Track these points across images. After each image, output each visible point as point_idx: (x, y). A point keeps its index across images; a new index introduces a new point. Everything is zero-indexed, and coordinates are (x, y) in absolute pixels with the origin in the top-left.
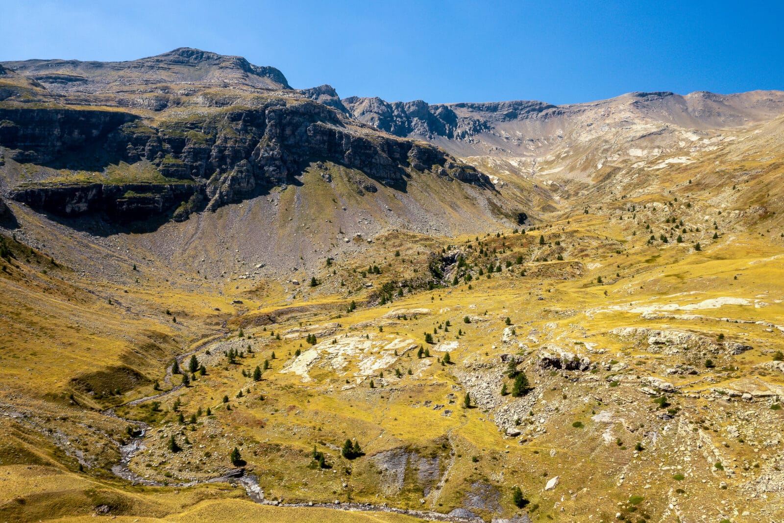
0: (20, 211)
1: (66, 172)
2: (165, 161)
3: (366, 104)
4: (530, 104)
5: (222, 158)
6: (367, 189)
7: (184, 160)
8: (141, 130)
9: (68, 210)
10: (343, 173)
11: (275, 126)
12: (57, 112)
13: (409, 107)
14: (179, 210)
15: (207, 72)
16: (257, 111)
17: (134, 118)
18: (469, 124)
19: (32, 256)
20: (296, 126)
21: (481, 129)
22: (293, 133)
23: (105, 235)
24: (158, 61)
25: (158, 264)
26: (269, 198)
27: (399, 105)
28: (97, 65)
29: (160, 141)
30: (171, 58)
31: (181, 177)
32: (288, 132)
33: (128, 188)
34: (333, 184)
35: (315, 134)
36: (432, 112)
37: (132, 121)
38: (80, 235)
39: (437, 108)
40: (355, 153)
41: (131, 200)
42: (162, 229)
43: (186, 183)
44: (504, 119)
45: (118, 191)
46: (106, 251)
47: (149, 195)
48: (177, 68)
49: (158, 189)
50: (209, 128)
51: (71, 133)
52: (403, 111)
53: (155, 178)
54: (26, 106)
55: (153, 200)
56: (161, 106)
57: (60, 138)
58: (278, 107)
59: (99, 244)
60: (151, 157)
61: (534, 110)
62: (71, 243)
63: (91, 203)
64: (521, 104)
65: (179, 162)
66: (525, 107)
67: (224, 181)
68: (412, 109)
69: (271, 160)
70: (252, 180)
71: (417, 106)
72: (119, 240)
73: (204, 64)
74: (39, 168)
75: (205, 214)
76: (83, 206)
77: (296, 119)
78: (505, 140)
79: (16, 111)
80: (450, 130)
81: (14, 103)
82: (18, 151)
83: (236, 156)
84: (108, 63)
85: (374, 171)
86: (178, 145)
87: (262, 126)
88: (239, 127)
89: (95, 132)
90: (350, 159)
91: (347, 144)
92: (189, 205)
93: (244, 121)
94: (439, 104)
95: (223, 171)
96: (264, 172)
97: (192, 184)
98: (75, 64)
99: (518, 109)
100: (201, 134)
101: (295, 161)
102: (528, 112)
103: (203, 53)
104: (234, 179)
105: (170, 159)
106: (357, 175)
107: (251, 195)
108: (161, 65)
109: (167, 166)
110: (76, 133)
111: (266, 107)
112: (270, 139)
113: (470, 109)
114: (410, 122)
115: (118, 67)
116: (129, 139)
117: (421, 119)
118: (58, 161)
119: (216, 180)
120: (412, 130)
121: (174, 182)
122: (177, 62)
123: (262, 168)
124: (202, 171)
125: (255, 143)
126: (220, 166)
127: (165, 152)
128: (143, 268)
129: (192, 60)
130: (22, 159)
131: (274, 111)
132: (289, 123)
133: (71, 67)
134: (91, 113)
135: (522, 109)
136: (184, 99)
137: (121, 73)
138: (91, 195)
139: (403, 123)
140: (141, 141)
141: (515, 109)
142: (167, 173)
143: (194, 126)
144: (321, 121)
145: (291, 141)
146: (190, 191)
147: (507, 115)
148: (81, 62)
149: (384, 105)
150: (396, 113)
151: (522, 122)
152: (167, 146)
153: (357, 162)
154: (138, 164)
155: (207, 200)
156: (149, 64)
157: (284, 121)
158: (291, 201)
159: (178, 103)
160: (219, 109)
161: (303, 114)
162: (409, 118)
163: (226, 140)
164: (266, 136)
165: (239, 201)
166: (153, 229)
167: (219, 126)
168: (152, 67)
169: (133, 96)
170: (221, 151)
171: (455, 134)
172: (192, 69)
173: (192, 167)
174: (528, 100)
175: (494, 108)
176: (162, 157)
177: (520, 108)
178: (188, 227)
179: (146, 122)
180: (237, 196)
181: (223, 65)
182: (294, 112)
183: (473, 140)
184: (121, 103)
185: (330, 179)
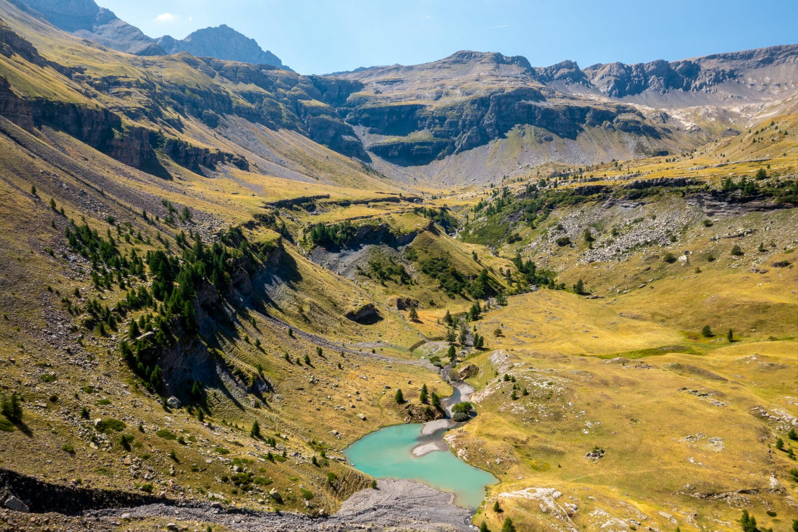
0: (372, 155)
1: (390, 137)
2: (435, 129)
3: (607, 69)
4: (789, 48)
5: (464, 126)
6: (546, 139)
7: (446, 127)
8: (425, 113)
9: (390, 155)
10: (533, 130)
11: (495, 105)
12: (386, 108)
13: (649, 67)
14: (441, 154)
15: (473, 66)
16: (486, 98)
17: (422, 106)
18: (711, 75)
19: (376, 172)
20: (509, 104)
21: (725, 78)
22: (507, 109)
23: (406, 166)
24: (444, 62)
25: (426, 178)
26: (487, 146)
27: (640, 66)
28: (410, 68)
29: (434, 118)
30: (452, 59)
31: (443, 137)
32: (503, 108)
33: (416, 144)
34: (524, 138)
35: (519, 108)
36: (673, 68)
37: (421, 108)
38: (394, 166)
39: (678, 64)
40: (543, 118)
41: (417, 150)
42: (431, 164)
43: (444, 140)
44: (758, 65)
45: (412, 145)
46: (404, 172)
47: (426, 147)
48: (454, 66)
49: (431, 144)
50: (459, 109)
51: (392, 118)
52: (643, 71)
53: (430, 138)
54: (373, 106)
55: (428, 150)
56: (438, 97)
57: (387, 121)
58: (500, 94)
59: (402, 170)
60: (429, 127)
61: (792, 54)
62: (390, 169)
63: (400, 151)
64: (780, 48)
65: (443, 129)
66: (783, 52)
67: (464, 138)
68: (651, 68)
69: (490, 125)
70: (479, 137)
71: (656, 65)
72: (411, 169)
73: (472, 61)
74: (378, 136)
75: (453, 156)
76: (396, 153)
77: (509, 100)
78: (749, 87)
79: (369, 109)
80: (688, 82)
81: (369, 105)
82: (370, 128)
83: (471, 124)
84: (416, 66)
85: (555, 128)
86: (442, 119)
87: (488, 106)
88: (475, 107)
89: (403, 116)
90: (539, 122)
91: (538, 113)
92: (445, 151)
93: (479, 104)
94: (681, 61)
95: (464, 133)
96: (486, 133)
97: (448, 140)
98: (397, 68)
99: (776, 54)
100: (455, 113)
101: (505, 125)
102: (787, 56)
103: (472, 53)
104: (469, 137)
105: (438, 128)
106: (542, 131)
107: (477, 145)
108: (446, 65)
109: (436, 132)
110: (395, 117)
111: (492, 94)
112: (491, 114)
113: (721, 60)
114: (646, 81)
115: (422, 68)
116: (419, 118)
117: (658, 76)
118: (387, 132)
119: (460, 138)
120: (648, 87)
121: (439, 140)
122: (455, 62)
123: (485, 130)
124: (454, 134)
125: (483, 116)
126: (463, 130)
127: (435, 124)
128: (419, 180)
129: (465, 59)
130: (371, 132)
131: (495, 97)
132: (504, 103)
133: (395, 71)
134: (401, 107)
135: (780, 54)
136: (451, 91)
137: (423, 73)
138: (400, 148)
139: (640, 82)
140: (425, 119)
141: (772, 55)
142: (435, 136)
143: (452, 109)
144: (525, 99)
145: (505, 114)
146: (446, 144)
147: (762, 61)
148: (402, 67)
149: (624, 68)
150: (634, 74)
151: (776, 67)
152: (437, 121)
153: (544, 123)
154: (422, 131)
155: (455, 148)
156: (438, 66)
157: (501, 102)
158: (498, 148)
159: (447, 94)
160: (467, 97)
161: (514, 96)
162: (646, 77)
163: (467, 115)
164: (489, 112)
165: (470, 148)
166: (427, 163)
167: (465, 108)
168: (440, 68)
169: (425, 92)
170: (464, 122)
171: (693, 86)
172: (464, 66)
173: (449, 132)
174: (788, 44)
175: (749, 55)
176: (434, 127)
177: (778, 53)
178: (443, 162)
179: (428, 108)
180: (470, 146)
181: (483, 61)
182: (509, 96)
183: (710, 91)
184: (418, 97)
185: (523, 135)
